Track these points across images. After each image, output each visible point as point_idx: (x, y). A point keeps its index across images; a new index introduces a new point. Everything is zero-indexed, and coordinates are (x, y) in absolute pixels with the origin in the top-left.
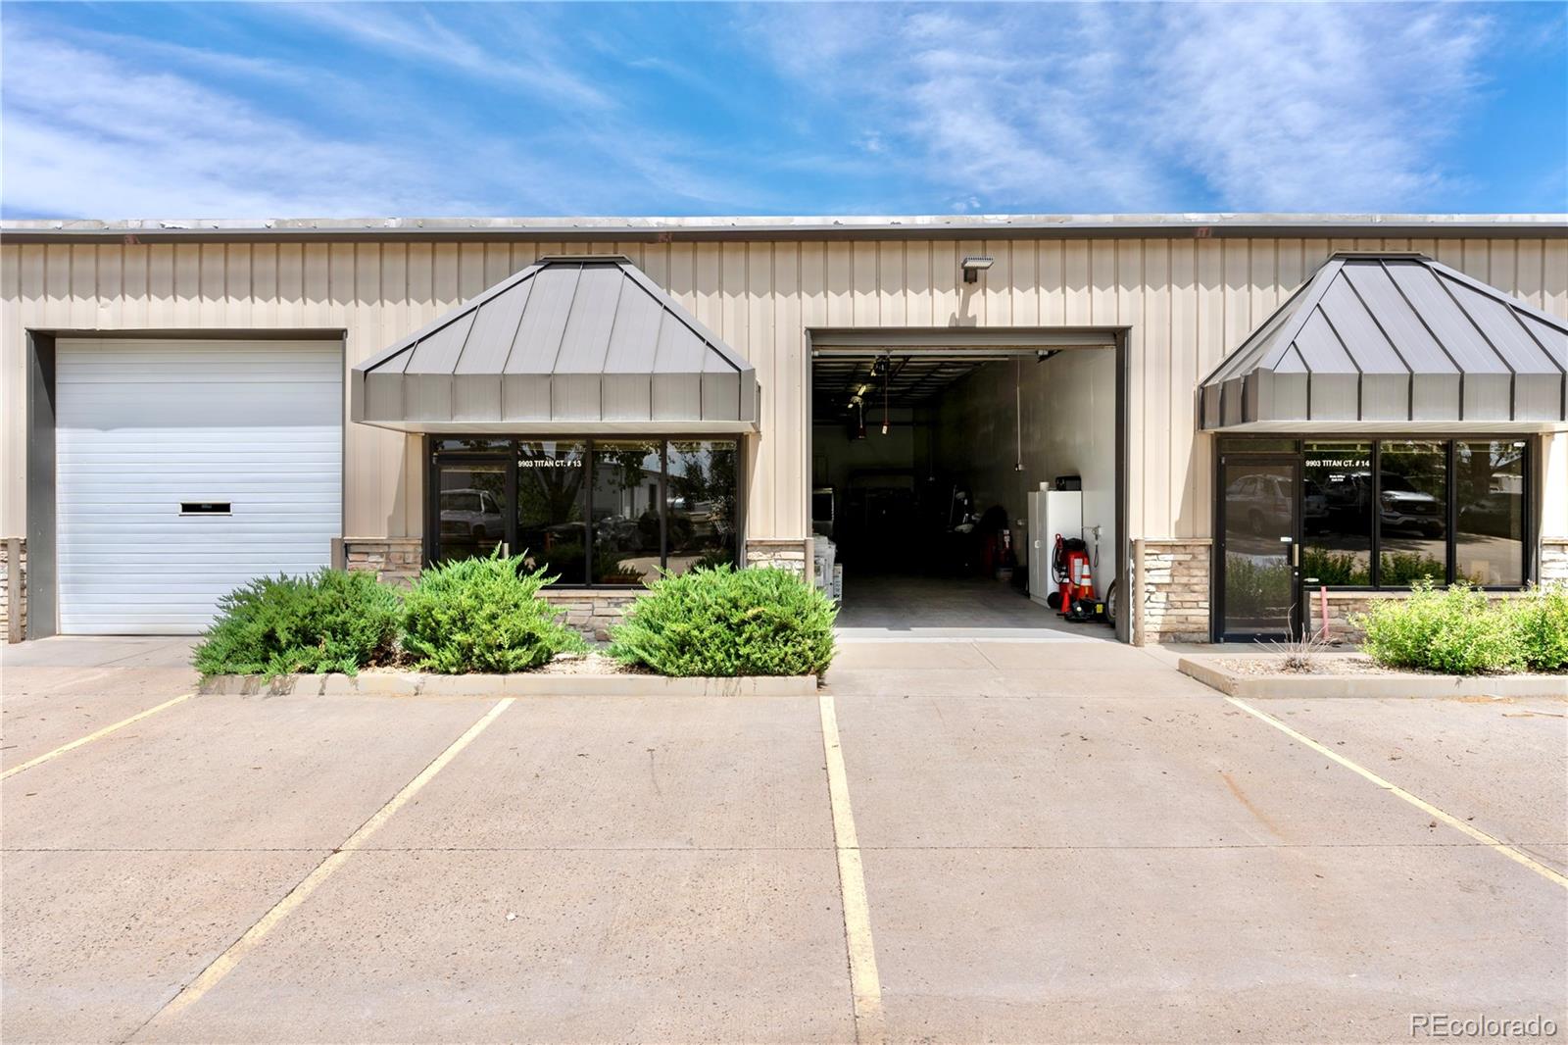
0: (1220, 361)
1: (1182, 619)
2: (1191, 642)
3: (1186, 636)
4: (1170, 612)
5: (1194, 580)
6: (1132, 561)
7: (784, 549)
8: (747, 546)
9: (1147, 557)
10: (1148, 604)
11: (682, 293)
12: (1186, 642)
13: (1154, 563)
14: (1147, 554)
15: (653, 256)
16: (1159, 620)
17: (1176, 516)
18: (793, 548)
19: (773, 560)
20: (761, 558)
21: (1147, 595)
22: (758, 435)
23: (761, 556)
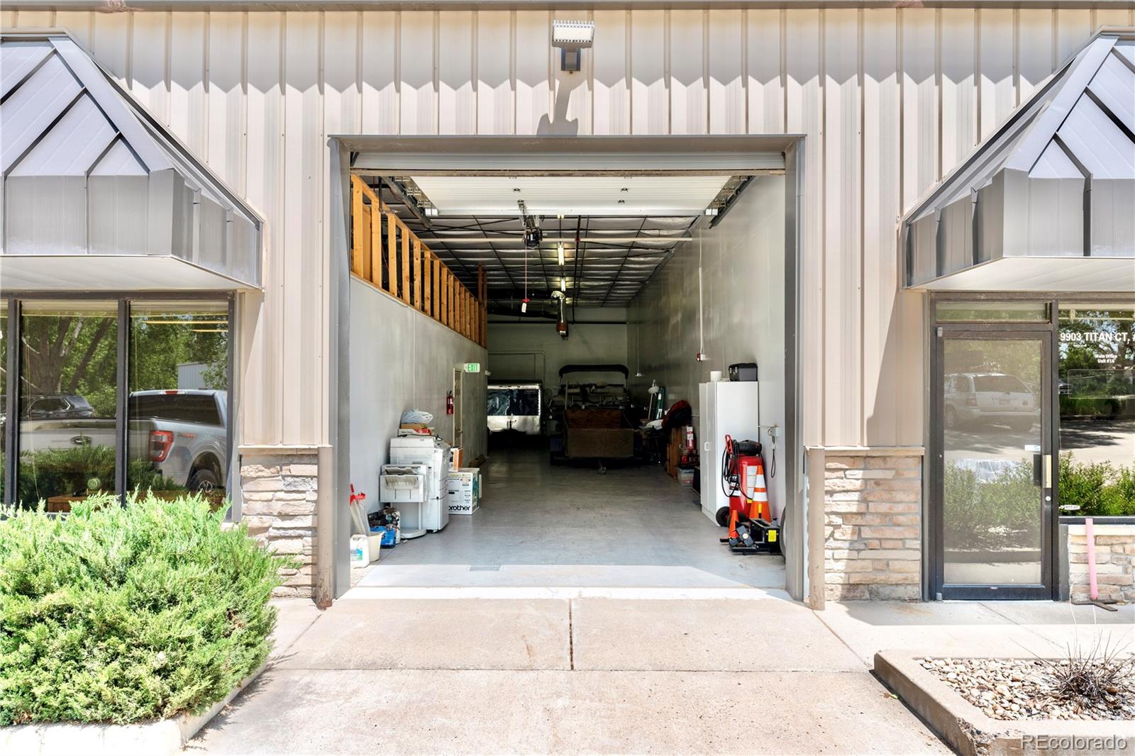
0: (935, 185)
1: (880, 565)
2: (894, 599)
3: (886, 591)
4: (863, 554)
5: (899, 508)
6: (807, 479)
8: (241, 457)
9: (827, 474)
10: (831, 543)
11: (149, 84)
12: (887, 599)
13: (838, 482)
14: (827, 469)
16: (841, 566)
17: (869, 412)
18: (306, 459)
19: (280, 478)
20: (260, 474)
21: (828, 530)
22: (259, 295)
23: (262, 471)
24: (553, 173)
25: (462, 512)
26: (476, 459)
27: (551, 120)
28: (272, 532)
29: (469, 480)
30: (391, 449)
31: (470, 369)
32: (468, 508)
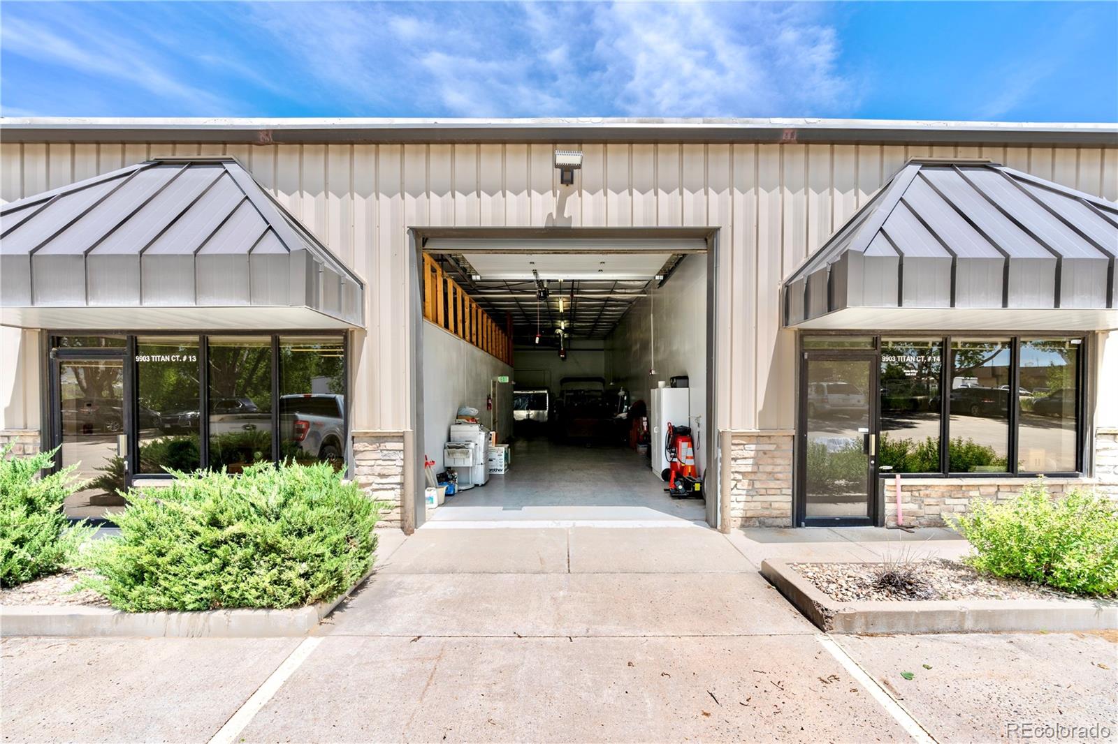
0: (804, 261)
1: (766, 505)
2: (775, 526)
3: (769, 521)
4: (755, 498)
5: (778, 469)
6: (720, 450)
7: (389, 439)
8: (353, 438)
9: (733, 447)
10: (735, 491)
11: (289, 193)
12: (771, 526)
13: (740, 452)
14: (733, 444)
15: (261, 158)
16: (741, 505)
17: (760, 407)
18: (396, 439)
19: (379, 451)
20: (366, 449)
21: (734, 483)
22: (363, 331)
23: (367, 447)
24: (556, 252)
25: (498, 473)
26: (507, 438)
27: (554, 216)
28: (375, 486)
29: (502, 452)
30: (451, 432)
31: (502, 380)
32: (501, 470)
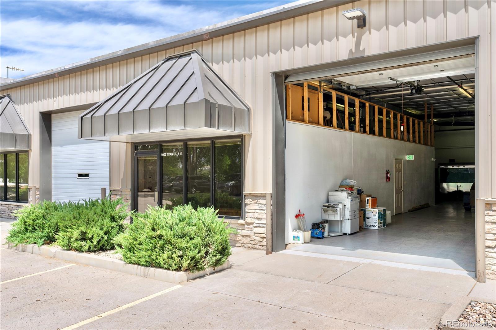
8: (245, 196)
18: (263, 198)
19: (257, 204)
20: (251, 203)
23: (251, 202)
25: (373, 228)
26: (420, 205)
27: (354, 51)
28: (255, 225)
29: (376, 213)
30: (329, 196)
31: (409, 158)
32: (376, 226)
